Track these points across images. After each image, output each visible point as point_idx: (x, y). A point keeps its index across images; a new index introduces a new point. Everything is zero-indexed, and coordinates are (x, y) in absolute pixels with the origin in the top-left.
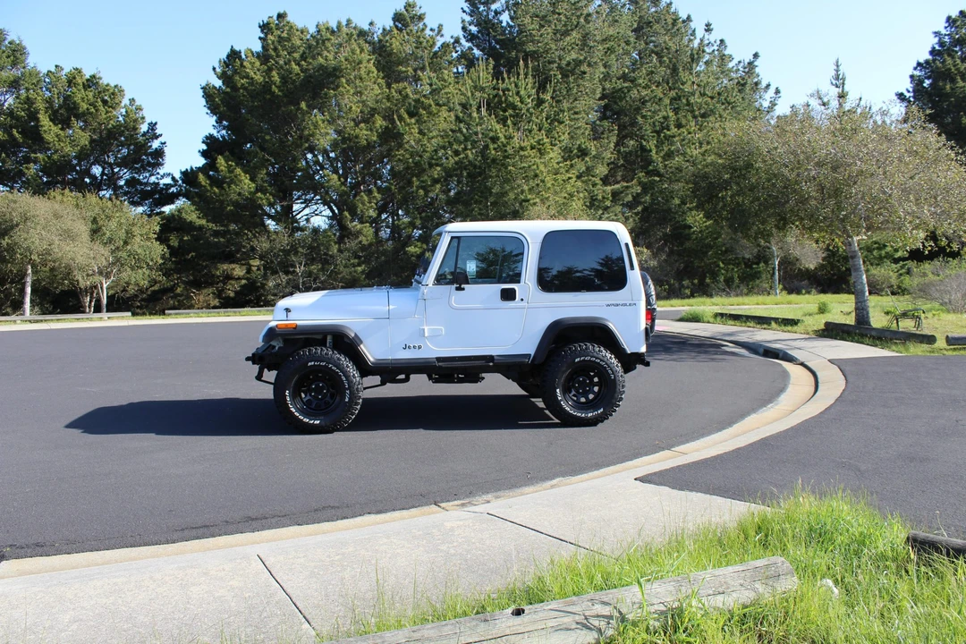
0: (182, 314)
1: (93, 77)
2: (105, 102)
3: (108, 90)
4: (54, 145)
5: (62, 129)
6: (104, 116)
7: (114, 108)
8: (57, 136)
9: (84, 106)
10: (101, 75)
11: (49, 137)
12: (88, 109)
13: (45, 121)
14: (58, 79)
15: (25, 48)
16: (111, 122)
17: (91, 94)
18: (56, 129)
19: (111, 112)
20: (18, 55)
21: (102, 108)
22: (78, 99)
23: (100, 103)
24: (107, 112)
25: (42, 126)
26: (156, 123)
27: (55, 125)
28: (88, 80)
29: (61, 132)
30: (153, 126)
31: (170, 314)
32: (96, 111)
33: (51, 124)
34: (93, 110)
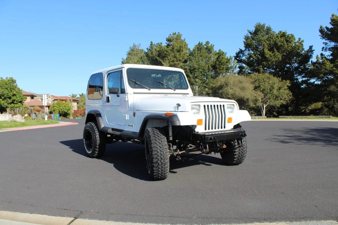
0: (285, 117)
1: (284, 33)
2: (287, 41)
3: (289, 37)
4: (269, 58)
5: (272, 53)
6: (286, 46)
7: (290, 43)
8: (270, 55)
9: (280, 44)
10: (287, 32)
11: (267, 56)
12: (281, 44)
13: (266, 51)
14: (273, 36)
15: (270, 28)
16: (289, 48)
17: (283, 39)
18: (270, 53)
19: (289, 44)
20: (269, 31)
21: (286, 43)
22: (277, 42)
23: (285, 41)
24: (288, 44)
25: (265, 53)
26: (312, 46)
27: (270, 51)
28: (282, 34)
29: (272, 54)
30: (311, 47)
31: (280, 117)
32: (284, 44)
33: (269, 51)
34: (283, 44)
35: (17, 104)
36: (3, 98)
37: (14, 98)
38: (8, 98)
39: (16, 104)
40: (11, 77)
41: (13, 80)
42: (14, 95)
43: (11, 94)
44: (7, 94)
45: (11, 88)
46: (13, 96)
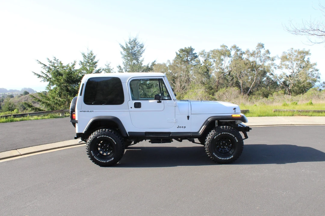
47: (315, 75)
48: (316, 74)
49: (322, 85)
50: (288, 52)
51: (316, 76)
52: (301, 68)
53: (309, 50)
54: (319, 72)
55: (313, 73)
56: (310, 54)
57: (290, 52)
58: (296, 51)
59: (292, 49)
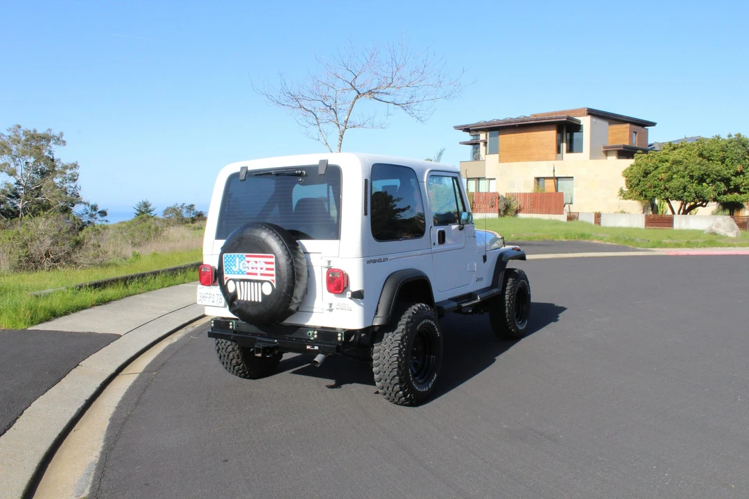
35: (746, 193)
36: (708, 180)
37: (739, 180)
38: (720, 181)
39: (744, 193)
40: (737, 133)
41: (741, 140)
42: (737, 174)
43: (732, 171)
44: (718, 172)
45: (732, 159)
46: (735, 176)
47: (70, 191)
48: (72, 187)
49: (87, 213)
50: (7, 134)
51: (71, 193)
52: (37, 173)
53: (62, 134)
54: (79, 183)
55: (66, 185)
56: (64, 142)
57: (13, 134)
58: (26, 133)
59: (19, 127)
